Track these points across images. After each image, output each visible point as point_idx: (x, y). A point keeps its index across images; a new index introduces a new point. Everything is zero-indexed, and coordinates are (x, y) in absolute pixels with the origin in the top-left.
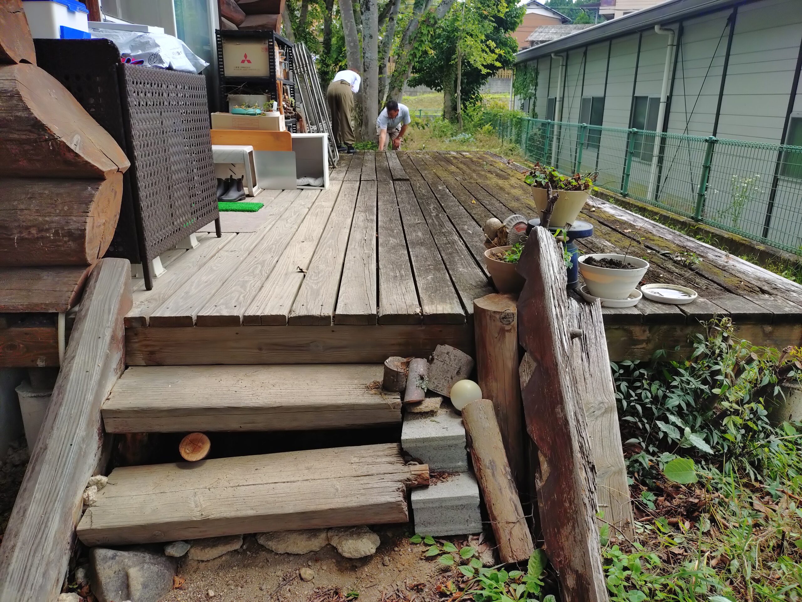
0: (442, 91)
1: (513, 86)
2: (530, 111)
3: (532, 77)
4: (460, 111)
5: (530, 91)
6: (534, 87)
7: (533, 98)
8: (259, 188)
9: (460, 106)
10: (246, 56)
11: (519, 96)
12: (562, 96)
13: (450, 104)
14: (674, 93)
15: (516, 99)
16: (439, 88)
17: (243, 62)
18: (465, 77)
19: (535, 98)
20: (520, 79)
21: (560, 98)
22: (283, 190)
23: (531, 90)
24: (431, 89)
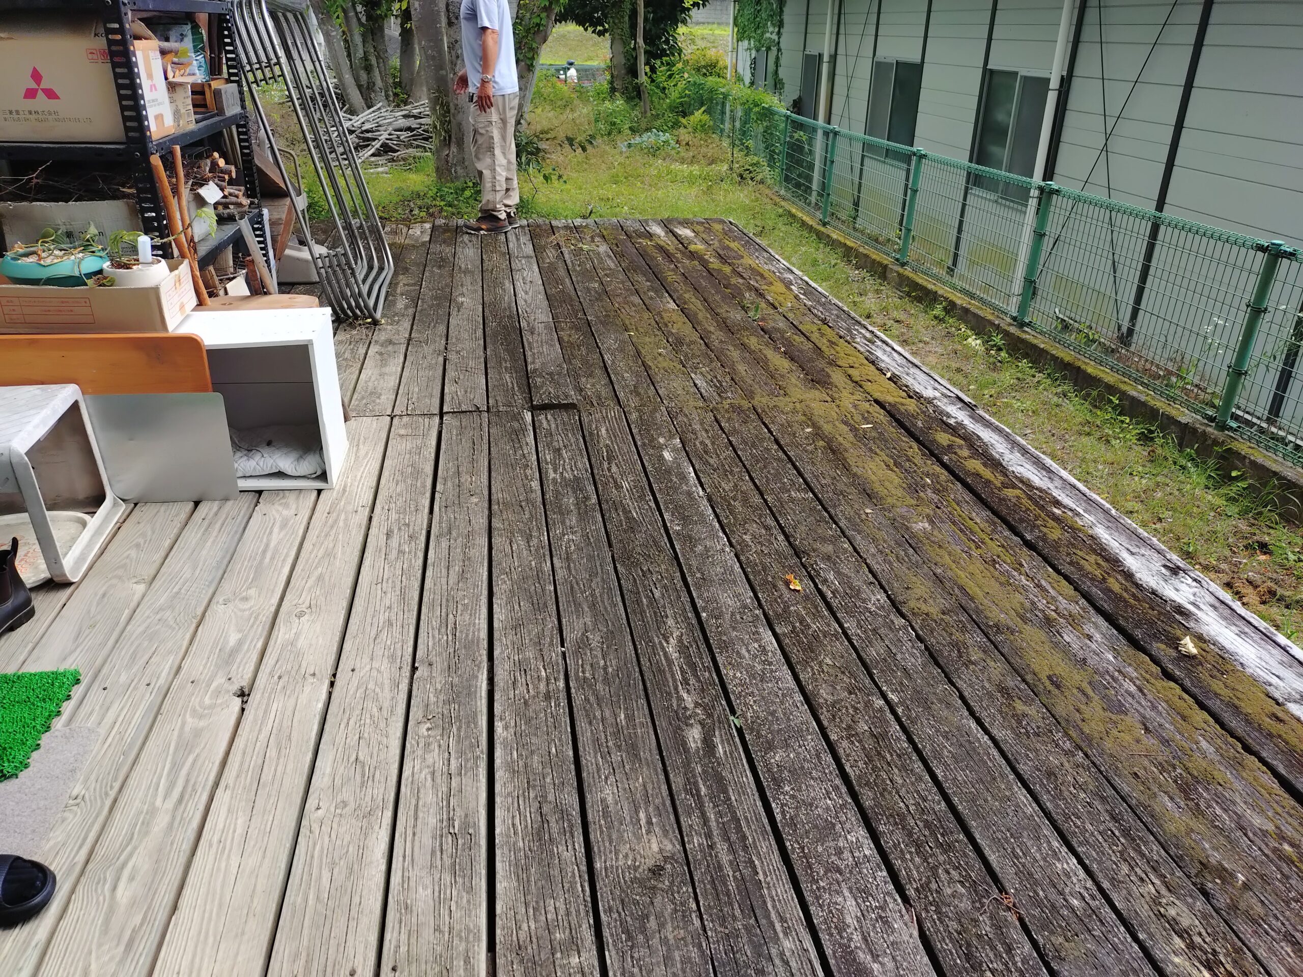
0: (607, 35)
1: (735, 24)
2: (770, 75)
3: (772, 10)
4: (643, 79)
5: (768, 35)
6: (777, 30)
7: (774, 49)
8: (115, 504)
9: (643, 68)
10: (36, 76)
11: (746, 43)
12: (833, 52)
13: (623, 61)
14: (1077, 71)
15: (740, 48)
16: (599, 28)
17: (30, 94)
18: (650, 9)
19: (779, 50)
20: (748, 11)
21: (830, 56)
22: (197, 504)
23: (771, 34)
24: (586, 30)
